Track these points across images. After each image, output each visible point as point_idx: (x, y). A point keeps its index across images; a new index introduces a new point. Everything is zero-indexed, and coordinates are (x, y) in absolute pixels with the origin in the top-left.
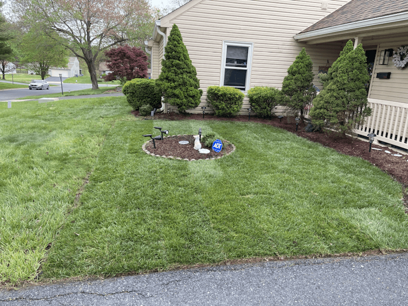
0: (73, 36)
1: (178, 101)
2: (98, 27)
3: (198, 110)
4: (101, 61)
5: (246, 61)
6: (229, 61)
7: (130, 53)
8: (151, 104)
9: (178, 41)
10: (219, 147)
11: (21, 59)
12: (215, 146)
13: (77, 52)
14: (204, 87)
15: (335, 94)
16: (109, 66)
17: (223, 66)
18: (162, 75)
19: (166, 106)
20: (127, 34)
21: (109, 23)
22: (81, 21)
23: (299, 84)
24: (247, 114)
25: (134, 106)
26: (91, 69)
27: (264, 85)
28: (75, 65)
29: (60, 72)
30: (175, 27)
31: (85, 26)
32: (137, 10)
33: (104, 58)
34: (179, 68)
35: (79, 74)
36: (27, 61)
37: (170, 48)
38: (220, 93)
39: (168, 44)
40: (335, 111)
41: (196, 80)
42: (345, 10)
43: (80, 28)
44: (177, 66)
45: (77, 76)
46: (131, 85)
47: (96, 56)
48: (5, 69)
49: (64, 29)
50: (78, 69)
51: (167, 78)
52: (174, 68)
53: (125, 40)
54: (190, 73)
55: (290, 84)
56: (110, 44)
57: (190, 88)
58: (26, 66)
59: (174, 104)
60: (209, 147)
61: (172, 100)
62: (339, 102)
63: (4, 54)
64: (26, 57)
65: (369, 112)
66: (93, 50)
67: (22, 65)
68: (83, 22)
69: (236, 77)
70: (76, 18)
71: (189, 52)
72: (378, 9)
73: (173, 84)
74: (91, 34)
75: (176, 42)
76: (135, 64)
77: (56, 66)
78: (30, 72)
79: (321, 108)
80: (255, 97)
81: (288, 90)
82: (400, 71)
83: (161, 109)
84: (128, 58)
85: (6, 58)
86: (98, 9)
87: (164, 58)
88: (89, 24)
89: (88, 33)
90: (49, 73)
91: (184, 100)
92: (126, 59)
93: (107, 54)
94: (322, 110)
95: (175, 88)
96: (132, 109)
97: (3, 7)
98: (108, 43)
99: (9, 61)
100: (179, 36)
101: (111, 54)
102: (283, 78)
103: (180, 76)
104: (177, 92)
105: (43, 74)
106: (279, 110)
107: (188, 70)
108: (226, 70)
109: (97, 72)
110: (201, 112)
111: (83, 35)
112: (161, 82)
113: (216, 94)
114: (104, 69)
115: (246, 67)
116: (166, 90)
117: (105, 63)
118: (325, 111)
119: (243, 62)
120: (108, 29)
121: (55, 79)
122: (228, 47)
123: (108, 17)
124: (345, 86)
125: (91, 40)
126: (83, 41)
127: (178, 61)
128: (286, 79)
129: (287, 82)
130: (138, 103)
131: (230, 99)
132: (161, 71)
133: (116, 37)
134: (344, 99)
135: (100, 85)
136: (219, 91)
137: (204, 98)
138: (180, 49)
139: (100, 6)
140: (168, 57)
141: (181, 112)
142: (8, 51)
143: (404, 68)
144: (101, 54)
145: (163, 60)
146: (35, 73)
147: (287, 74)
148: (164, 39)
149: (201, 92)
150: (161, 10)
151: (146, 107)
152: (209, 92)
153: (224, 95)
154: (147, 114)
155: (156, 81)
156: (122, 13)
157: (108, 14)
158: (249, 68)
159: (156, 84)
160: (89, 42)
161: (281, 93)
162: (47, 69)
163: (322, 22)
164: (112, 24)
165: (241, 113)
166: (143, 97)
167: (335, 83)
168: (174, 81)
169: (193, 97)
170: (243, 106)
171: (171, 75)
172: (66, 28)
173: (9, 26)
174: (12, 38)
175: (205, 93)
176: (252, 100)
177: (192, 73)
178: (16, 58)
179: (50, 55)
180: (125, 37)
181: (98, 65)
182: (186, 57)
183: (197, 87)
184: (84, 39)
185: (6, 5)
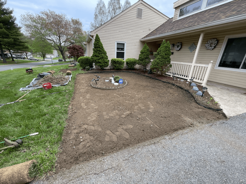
0: (54, 42)
1: (101, 64)
2: (64, 38)
3: (108, 68)
4: (66, 51)
5: (124, 49)
6: (118, 49)
7: (77, 48)
8: (90, 66)
9: (99, 41)
10: (122, 82)
11: (34, 51)
12: (120, 81)
13: (56, 48)
14: (110, 59)
15: (160, 60)
16: (69, 53)
17: (116, 51)
18: (93, 54)
19: (95, 67)
20: (75, 41)
21: (67, 37)
22: (56, 36)
23: (145, 57)
24: (125, 68)
25: (83, 67)
26: (63, 54)
27: (131, 58)
28: (56, 53)
29: (51, 56)
30: (97, 35)
31: (58, 38)
32: (77, 32)
33: (67, 50)
34: (100, 52)
35: (58, 56)
36: (36, 52)
37: (96, 43)
38: (116, 61)
39: (95, 42)
40: (161, 66)
41: (107, 56)
42: (157, 30)
43: (56, 38)
44: (99, 50)
45: (57, 57)
46: (81, 59)
47: (64, 49)
48: (27, 55)
49: (50, 39)
50: (57, 55)
51: (96, 56)
52: (98, 51)
53: (74, 43)
54: (104, 53)
55: (142, 57)
56: (69, 44)
57: (105, 59)
58: (36, 54)
59: (99, 66)
60: (117, 82)
61: (98, 64)
62: (162, 63)
63: (25, 49)
64: (36, 50)
65: (171, 66)
66: (62, 47)
67: (34, 53)
68: (57, 36)
69: (120, 55)
70: (54, 34)
71: (103, 45)
72: (172, 29)
73: (98, 58)
74: (61, 41)
75: (98, 41)
76: (79, 52)
77: (49, 53)
78: (38, 56)
79: (155, 65)
80: (129, 62)
81: (141, 59)
82: (177, 52)
83: (94, 68)
84: (76, 49)
85: (26, 50)
86: (62, 31)
87: (93, 47)
88: (59, 37)
89: (60, 40)
90: (46, 56)
91: (103, 64)
92: (76, 50)
93: (68, 48)
94: (156, 66)
95: (99, 59)
96: (82, 68)
97: (21, 29)
98: (68, 44)
99: (28, 52)
100: (99, 38)
101: (70, 48)
102: (139, 55)
103: (101, 55)
104: (100, 61)
105: (44, 56)
106: (137, 66)
107: (104, 52)
108: (117, 52)
109: (65, 55)
110: (109, 68)
111: (58, 41)
112: (93, 57)
113: (115, 61)
114: (67, 54)
115: (124, 51)
116: (96, 60)
117: (67, 52)
118: (157, 66)
119: (123, 49)
120: (67, 39)
121: (49, 58)
122: (117, 43)
123: (67, 34)
124: (164, 57)
125: (61, 43)
126: (58, 44)
127: (99, 49)
128: (140, 55)
129: (141, 56)
130: (84, 66)
131: (120, 63)
132: (93, 53)
133: (71, 42)
134: (164, 62)
135: (66, 60)
136: (116, 60)
137: (110, 63)
138: (100, 44)
139: (63, 30)
140: (95, 47)
141: (102, 69)
142: (27, 48)
143: (178, 51)
144: (66, 49)
145: (93, 49)
146: (40, 56)
147: (140, 54)
148: (93, 40)
149: (109, 61)
150: (87, 32)
151: (88, 67)
152: (112, 61)
153: (118, 61)
154: (88, 70)
155: (91, 57)
156: (72, 33)
157: (66, 33)
158: (125, 51)
159: (91, 58)
160: (61, 44)
161: (138, 60)
162: (45, 55)
163: (149, 34)
164: (69, 37)
165: (124, 68)
166: (86, 64)
167: (160, 56)
168: (99, 57)
169: (106, 63)
170: (125, 66)
171: (97, 54)
172: (50, 38)
173: (25, 37)
174: (28, 42)
175: (110, 61)
176: (127, 63)
177: (105, 53)
178: (31, 50)
179: (46, 49)
180: (74, 42)
181: (65, 53)
182: (102, 47)
183: (107, 59)
184: (58, 43)
185: (22, 28)
